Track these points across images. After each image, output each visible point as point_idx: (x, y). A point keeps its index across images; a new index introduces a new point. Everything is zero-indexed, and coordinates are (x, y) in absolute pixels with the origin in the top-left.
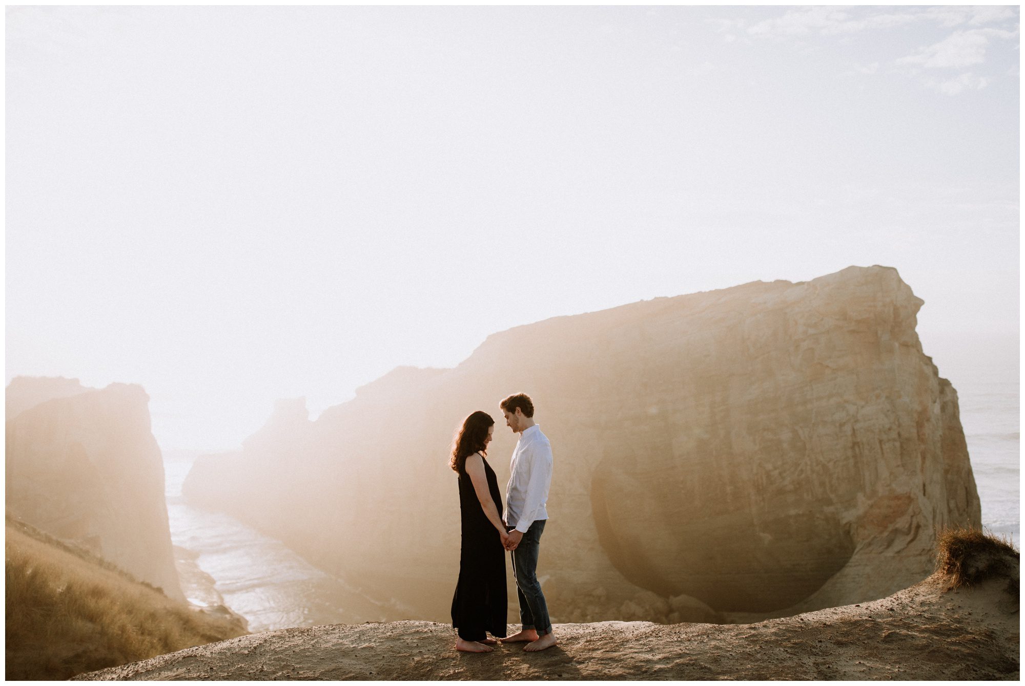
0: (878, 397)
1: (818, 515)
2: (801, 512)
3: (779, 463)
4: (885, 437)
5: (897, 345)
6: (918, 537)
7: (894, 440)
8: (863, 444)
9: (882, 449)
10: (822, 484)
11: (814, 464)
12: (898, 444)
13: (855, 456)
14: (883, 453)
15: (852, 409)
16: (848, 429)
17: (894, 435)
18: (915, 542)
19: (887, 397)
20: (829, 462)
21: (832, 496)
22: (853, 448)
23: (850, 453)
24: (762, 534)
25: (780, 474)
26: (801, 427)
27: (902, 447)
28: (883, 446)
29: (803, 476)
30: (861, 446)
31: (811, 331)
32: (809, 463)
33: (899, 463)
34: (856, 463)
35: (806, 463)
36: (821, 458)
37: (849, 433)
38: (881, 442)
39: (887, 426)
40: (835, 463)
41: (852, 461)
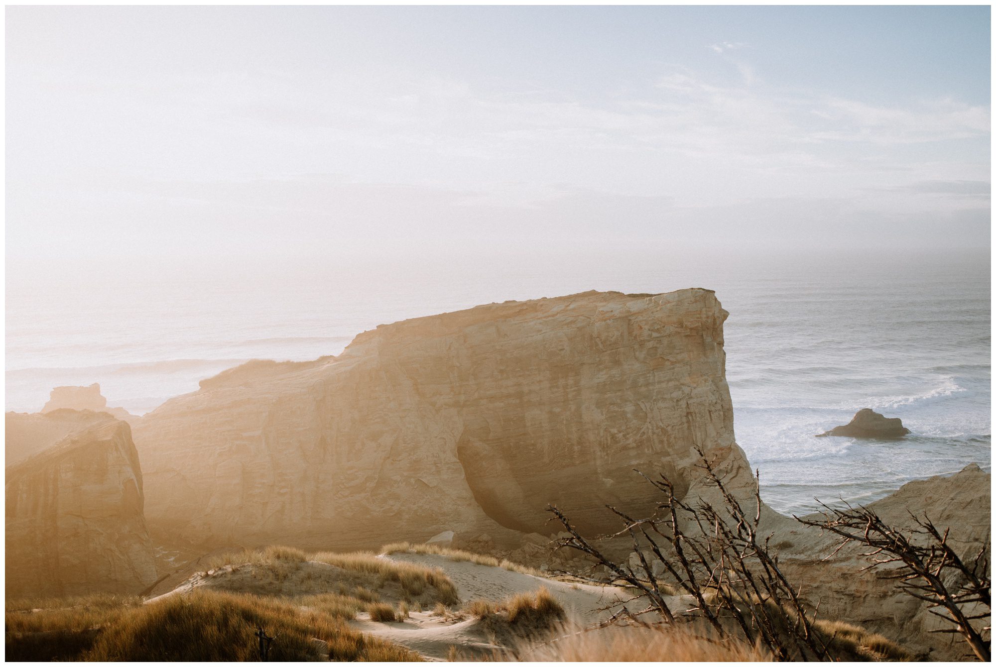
0: (706, 381)
1: (656, 464)
2: (642, 463)
3: (624, 428)
4: (713, 409)
5: (716, 344)
6: (739, 475)
7: (719, 410)
8: (695, 413)
9: (711, 416)
10: (661, 442)
11: (655, 428)
12: (722, 413)
13: (688, 422)
14: (711, 420)
15: (687, 390)
16: (683, 403)
17: (719, 407)
18: (735, 479)
19: (712, 381)
20: (667, 427)
21: (670, 450)
22: (687, 416)
23: (684, 420)
24: (604, 479)
25: (624, 436)
26: (643, 402)
27: (724, 415)
28: (712, 414)
29: (645, 436)
30: (694, 415)
31: (655, 335)
32: (650, 427)
33: (723, 426)
34: (688, 426)
35: (648, 428)
36: (661, 424)
37: (684, 406)
38: (710, 412)
39: (714, 401)
40: (673, 427)
41: (686, 425)
